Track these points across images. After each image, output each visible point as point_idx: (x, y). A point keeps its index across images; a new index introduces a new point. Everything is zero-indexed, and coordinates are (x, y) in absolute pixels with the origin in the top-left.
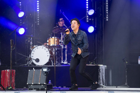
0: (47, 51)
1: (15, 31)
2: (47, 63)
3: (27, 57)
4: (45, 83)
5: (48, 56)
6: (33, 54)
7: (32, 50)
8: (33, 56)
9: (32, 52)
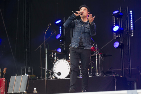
0: (68, 64)
1: (40, 47)
2: (68, 76)
3: (50, 71)
4: (25, 92)
5: (69, 69)
6: (55, 68)
7: (54, 64)
8: (55, 70)
9: (55, 66)
